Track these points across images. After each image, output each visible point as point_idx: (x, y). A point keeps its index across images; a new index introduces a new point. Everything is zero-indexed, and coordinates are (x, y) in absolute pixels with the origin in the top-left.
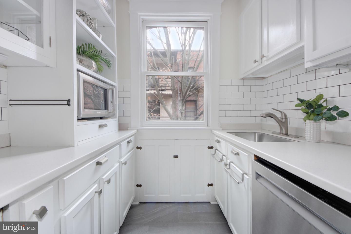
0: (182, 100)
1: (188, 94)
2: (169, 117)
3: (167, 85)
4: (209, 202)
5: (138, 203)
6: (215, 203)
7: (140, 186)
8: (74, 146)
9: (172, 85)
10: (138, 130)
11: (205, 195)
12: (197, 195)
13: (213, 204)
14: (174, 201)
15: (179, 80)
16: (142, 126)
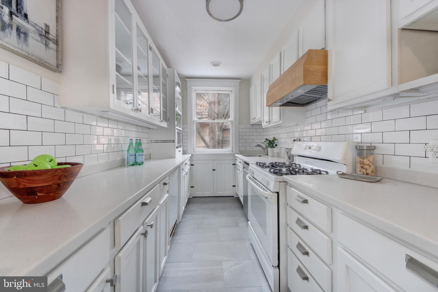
0: (219, 130)
1: (225, 125)
2: (206, 147)
3: (203, 114)
4: (233, 196)
5: (192, 197)
6: (237, 196)
7: (193, 187)
8: (175, 158)
9: (208, 114)
10: (192, 154)
11: (231, 192)
12: (226, 192)
13: (235, 197)
14: (213, 196)
15: (216, 112)
16: (194, 152)
